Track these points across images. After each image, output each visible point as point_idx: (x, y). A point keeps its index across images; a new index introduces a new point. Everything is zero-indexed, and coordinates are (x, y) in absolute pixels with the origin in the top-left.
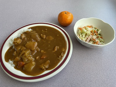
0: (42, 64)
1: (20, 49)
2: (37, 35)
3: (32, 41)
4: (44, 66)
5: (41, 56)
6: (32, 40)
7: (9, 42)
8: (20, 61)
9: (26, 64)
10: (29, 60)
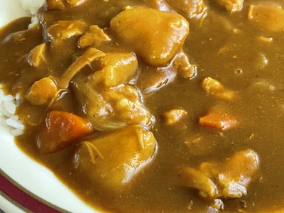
0: (204, 165)
1: (77, 38)
4: (215, 180)
9: (96, 134)
10: (117, 114)
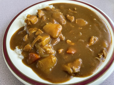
0: (69, 64)
1: (35, 33)
2: (61, 14)
3: (53, 22)
4: (72, 69)
5: (67, 50)
6: (54, 20)
7: (19, 20)
8: (32, 52)
